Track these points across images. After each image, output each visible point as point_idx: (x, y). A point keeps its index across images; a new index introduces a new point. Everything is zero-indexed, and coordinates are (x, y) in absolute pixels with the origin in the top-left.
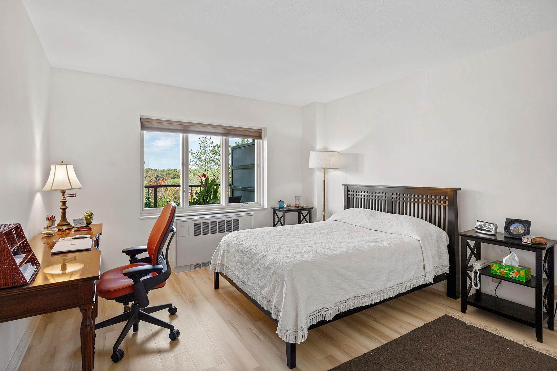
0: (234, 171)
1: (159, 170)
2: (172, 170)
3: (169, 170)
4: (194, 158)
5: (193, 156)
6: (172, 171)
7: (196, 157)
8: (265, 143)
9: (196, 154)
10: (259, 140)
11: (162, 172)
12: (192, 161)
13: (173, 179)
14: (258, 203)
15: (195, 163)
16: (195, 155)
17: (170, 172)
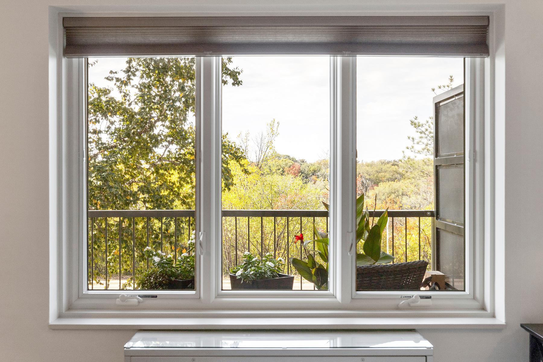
0: (441, 171)
1: (362, 164)
2: (388, 163)
3: (383, 163)
4: (423, 135)
5: (420, 131)
6: (389, 165)
7: (427, 133)
8: (501, 64)
9: (427, 127)
10: (478, 60)
11: (368, 166)
12: (418, 143)
13: (390, 182)
14: (474, 298)
15: (424, 146)
16: (423, 129)
17: (384, 167)
